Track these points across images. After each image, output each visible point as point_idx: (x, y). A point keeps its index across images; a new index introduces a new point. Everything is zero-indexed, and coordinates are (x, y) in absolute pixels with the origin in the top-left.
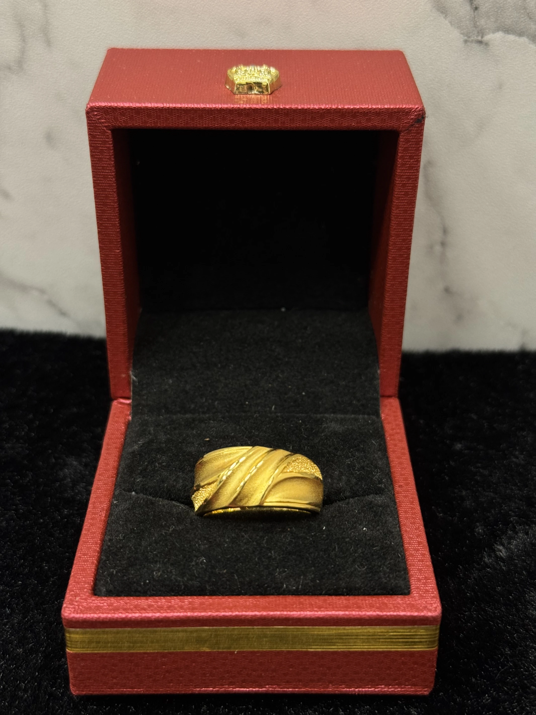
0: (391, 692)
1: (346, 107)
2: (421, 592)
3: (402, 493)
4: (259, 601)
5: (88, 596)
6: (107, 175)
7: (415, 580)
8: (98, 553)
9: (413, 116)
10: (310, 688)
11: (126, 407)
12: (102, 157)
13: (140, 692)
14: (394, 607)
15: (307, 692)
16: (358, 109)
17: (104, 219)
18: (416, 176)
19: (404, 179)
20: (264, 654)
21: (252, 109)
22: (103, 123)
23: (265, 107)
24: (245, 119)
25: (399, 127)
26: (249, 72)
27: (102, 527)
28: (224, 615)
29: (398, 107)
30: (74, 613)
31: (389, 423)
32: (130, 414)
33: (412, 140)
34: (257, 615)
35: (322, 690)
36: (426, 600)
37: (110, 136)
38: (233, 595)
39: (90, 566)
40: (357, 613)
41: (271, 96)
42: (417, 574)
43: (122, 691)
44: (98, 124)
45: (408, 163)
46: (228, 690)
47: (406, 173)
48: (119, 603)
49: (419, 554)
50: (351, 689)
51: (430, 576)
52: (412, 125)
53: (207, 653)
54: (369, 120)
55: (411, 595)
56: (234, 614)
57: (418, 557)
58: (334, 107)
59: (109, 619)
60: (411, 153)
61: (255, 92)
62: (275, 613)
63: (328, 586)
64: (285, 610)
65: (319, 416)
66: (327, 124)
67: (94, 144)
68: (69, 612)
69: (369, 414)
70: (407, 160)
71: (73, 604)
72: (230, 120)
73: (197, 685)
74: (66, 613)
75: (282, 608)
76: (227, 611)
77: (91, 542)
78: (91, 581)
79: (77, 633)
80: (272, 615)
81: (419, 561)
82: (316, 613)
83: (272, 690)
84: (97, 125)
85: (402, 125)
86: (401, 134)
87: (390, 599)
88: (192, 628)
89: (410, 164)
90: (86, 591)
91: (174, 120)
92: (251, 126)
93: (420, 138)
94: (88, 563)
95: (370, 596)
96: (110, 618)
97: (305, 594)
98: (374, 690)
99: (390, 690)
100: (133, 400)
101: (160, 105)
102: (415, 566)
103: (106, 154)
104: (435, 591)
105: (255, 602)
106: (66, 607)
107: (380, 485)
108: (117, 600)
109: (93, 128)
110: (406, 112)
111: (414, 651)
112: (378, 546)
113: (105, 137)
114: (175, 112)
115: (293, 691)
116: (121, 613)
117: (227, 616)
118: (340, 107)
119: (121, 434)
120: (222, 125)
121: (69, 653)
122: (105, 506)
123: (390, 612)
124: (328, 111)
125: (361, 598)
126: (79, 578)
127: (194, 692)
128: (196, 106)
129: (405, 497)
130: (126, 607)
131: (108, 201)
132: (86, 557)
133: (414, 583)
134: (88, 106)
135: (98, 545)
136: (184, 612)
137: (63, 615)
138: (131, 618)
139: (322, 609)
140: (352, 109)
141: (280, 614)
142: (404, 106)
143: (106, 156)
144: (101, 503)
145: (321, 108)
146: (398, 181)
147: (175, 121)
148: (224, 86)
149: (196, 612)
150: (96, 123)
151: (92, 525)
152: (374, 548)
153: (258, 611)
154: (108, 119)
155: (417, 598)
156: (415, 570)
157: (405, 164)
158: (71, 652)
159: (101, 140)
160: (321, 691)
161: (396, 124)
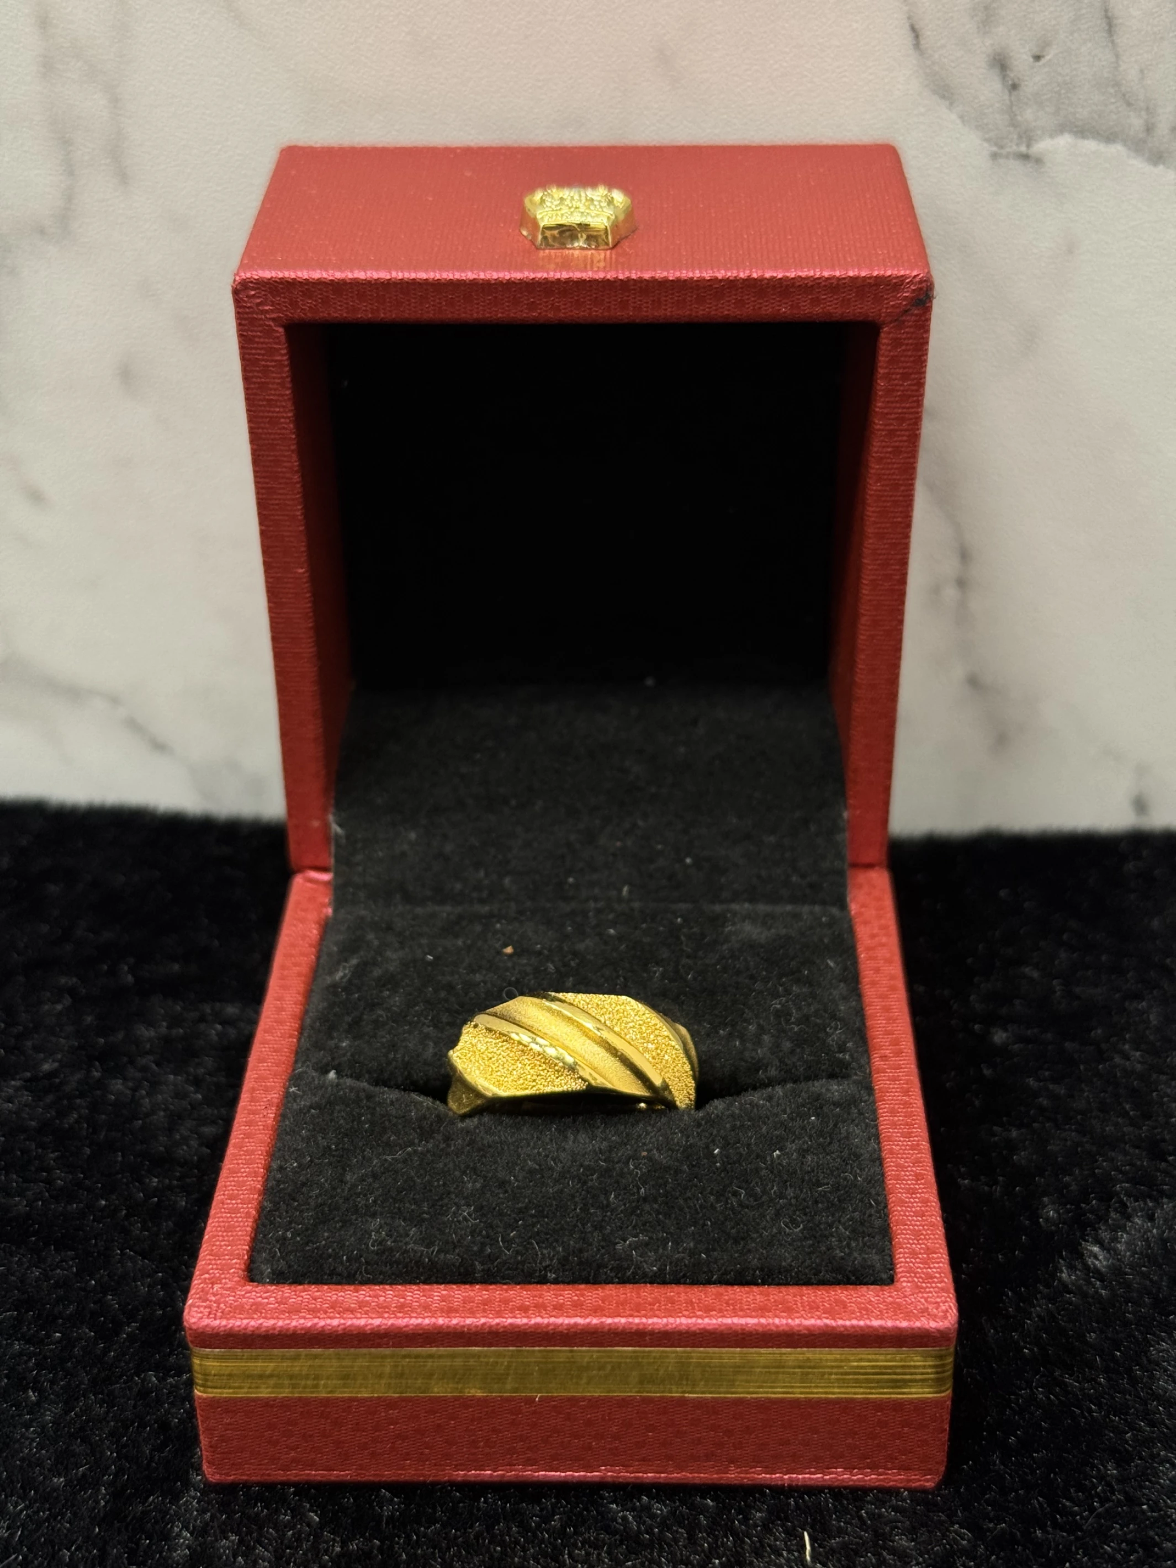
0: (857, 1483)
1: (768, 275)
2: (916, 1280)
3: (887, 1072)
4: (583, 1295)
5: (237, 1283)
6: (277, 417)
7: (905, 1253)
8: (259, 1195)
9: (908, 292)
10: (690, 1473)
11: (321, 888)
12: (268, 380)
13: (345, 1478)
14: (860, 1309)
15: (685, 1481)
16: (793, 279)
17: (272, 507)
18: (917, 415)
19: (891, 421)
20: (594, 1403)
21: (573, 281)
22: (267, 312)
23: (601, 275)
24: (558, 302)
25: (880, 315)
26: (568, 202)
27: (269, 1140)
28: (511, 1324)
29: (875, 274)
30: (208, 1317)
31: (866, 923)
32: (330, 904)
33: (906, 342)
34: (579, 1324)
35: (715, 1476)
36: (925, 1295)
37: (283, 339)
38: (530, 1283)
39: (242, 1221)
40: (784, 1321)
41: (614, 252)
42: (911, 1241)
43: (309, 1474)
44: (257, 314)
45: (898, 388)
46: (523, 1476)
47: (895, 408)
48: (301, 1299)
49: (917, 1200)
50: (774, 1476)
51: (937, 1245)
52: (906, 311)
53: (479, 1399)
54: (816, 301)
55: (897, 1284)
56: (533, 1321)
57: (914, 1207)
58: (742, 275)
59: (278, 1329)
60: (904, 368)
61: (581, 243)
62: (617, 1320)
63: (723, 1265)
64: (636, 1314)
65: (718, 908)
66: (729, 310)
67: (249, 354)
68: (200, 1315)
69: (823, 903)
70: (896, 382)
71: (207, 1300)
72: (528, 304)
73: (461, 1465)
74: (193, 1317)
75: (632, 1310)
76: (518, 1316)
77: (245, 1172)
78: (245, 1252)
79: (216, 1358)
80: (610, 1324)
81: (916, 1214)
82: (700, 1321)
83: (612, 1476)
84: (255, 316)
85: (884, 310)
86: (883, 328)
87: (852, 1293)
88: (448, 1349)
89: (903, 391)
90: (234, 1272)
91: (413, 305)
92: (572, 316)
93: (923, 338)
94: (239, 1215)
95: (810, 1287)
96: (281, 1327)
97: (678, 1282)
98: (822, 1477)
99: (855, 1478)
100: (336, 874)
101: (383, 275)
102: (906, 1225)
103: (274, 375)
104: (945, 1277)
105: (576, 1298)
106: (192, 1305)
107: (841, 1055)
108: (295, 1291)
109: (247, 322)
110: (895, 284)
111: (903, 1398)
112: (828, 1184)
113: (271, 340)
114: (414, 289)
115: (655, 1478)
116: (304, 1318)
117: (518, 1326)
118: (755, 276)
119: (311, 946)
120: (512, 315)
121: (200, 1398)
122: (275, 1096)
123: (850, 1320)
124: (731, 284)
125: (793, 1290)
126: (221, 1246)
127: (454, 1477)
128: (457, 275)
129: (894, 1079)
130: (313, 1306)
131: (279, 470)
132: (234, 1202)
133: (903, 1260)
134: (237, 278)
135: (260, 1179)
136: (431, 1317)
137: (187, 1322)
138: (323, 1327)
139: (711, 1313)
140: (780, 279)
141: (625, 1323)
142: (889, 273)
143: (274, 378)
144: (267, 1090)
145: (716, 278)
146: (878, 424)
147: (415, 307)
148: (517, 231)
149: (455, 1317)
150: (252, 313)
151: (248, 1136)
152: (820, 1189)
153: (581, 1317)
154: (278, 304)
155: (908, 1291)
156: (907, 1234)
157: (893, 390)
158: (205, 1395)
159: (264, 346)
160: (711, 1479)
161: (873, 308)
